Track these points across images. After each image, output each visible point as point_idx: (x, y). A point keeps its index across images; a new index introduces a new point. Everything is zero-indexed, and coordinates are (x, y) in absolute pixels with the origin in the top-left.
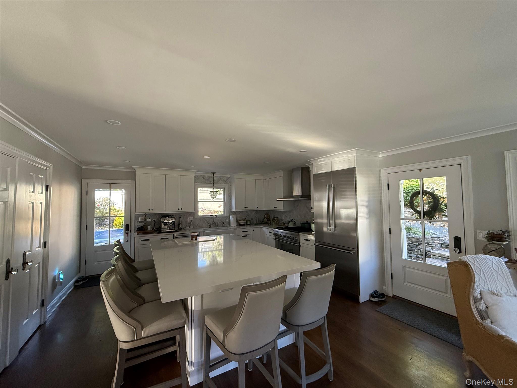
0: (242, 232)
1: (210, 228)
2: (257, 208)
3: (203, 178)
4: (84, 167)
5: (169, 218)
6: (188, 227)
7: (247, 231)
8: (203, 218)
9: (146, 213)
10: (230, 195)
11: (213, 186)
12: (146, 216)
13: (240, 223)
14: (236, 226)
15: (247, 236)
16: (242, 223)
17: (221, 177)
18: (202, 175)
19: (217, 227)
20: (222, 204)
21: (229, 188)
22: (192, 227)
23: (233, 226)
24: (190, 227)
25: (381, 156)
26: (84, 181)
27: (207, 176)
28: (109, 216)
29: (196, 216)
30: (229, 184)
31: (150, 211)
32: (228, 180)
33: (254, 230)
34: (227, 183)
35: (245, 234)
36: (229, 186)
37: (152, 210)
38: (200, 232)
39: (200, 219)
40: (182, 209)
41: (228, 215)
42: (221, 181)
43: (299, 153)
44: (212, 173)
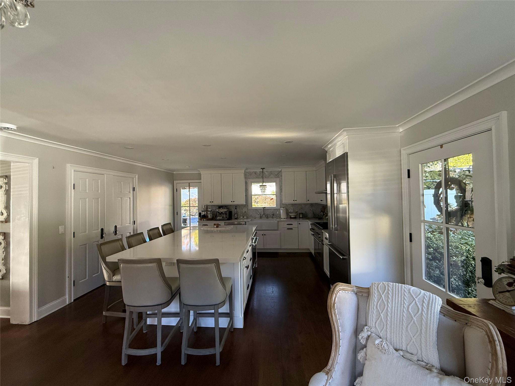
0: (287, 224)
1: (261, 219)
2: (307, 201)
3: (255, 173)
4: (174, 173)
5: (222, 208)
6: (242, 217)
7: (292, 224)
8: (256, 209)
9: (208, 205)
10: (281, 188)
11: (262, 180)
12: (207, 207)
13: (291, 216)
14: (286, 218)
15: (292, 229)
16: (292, 215)
17: (272, 171)
18: (254, 172)
19: (267, 218)
20: (274, 197)
21: (280, 182)
22: (245, 217)
23: (282, 218)
24: (243, 217)
25: (401, 130)
26: (175, 182)
27: (258, 172)
28: (189, 206)
29: (250, 208)
30: (280, 178)
31: (211, 203)
32: (279, 174)
33: (299, 224)
34: (278, 177)
35: (290, 227)
36: (280, 179)
37: (212, 202)
38: (246, 222)
39: (253, 210)
40: (234, 202)
41: (279, 207)
42: (272, 175)
43: (285, 143)
44: (261, 168)
